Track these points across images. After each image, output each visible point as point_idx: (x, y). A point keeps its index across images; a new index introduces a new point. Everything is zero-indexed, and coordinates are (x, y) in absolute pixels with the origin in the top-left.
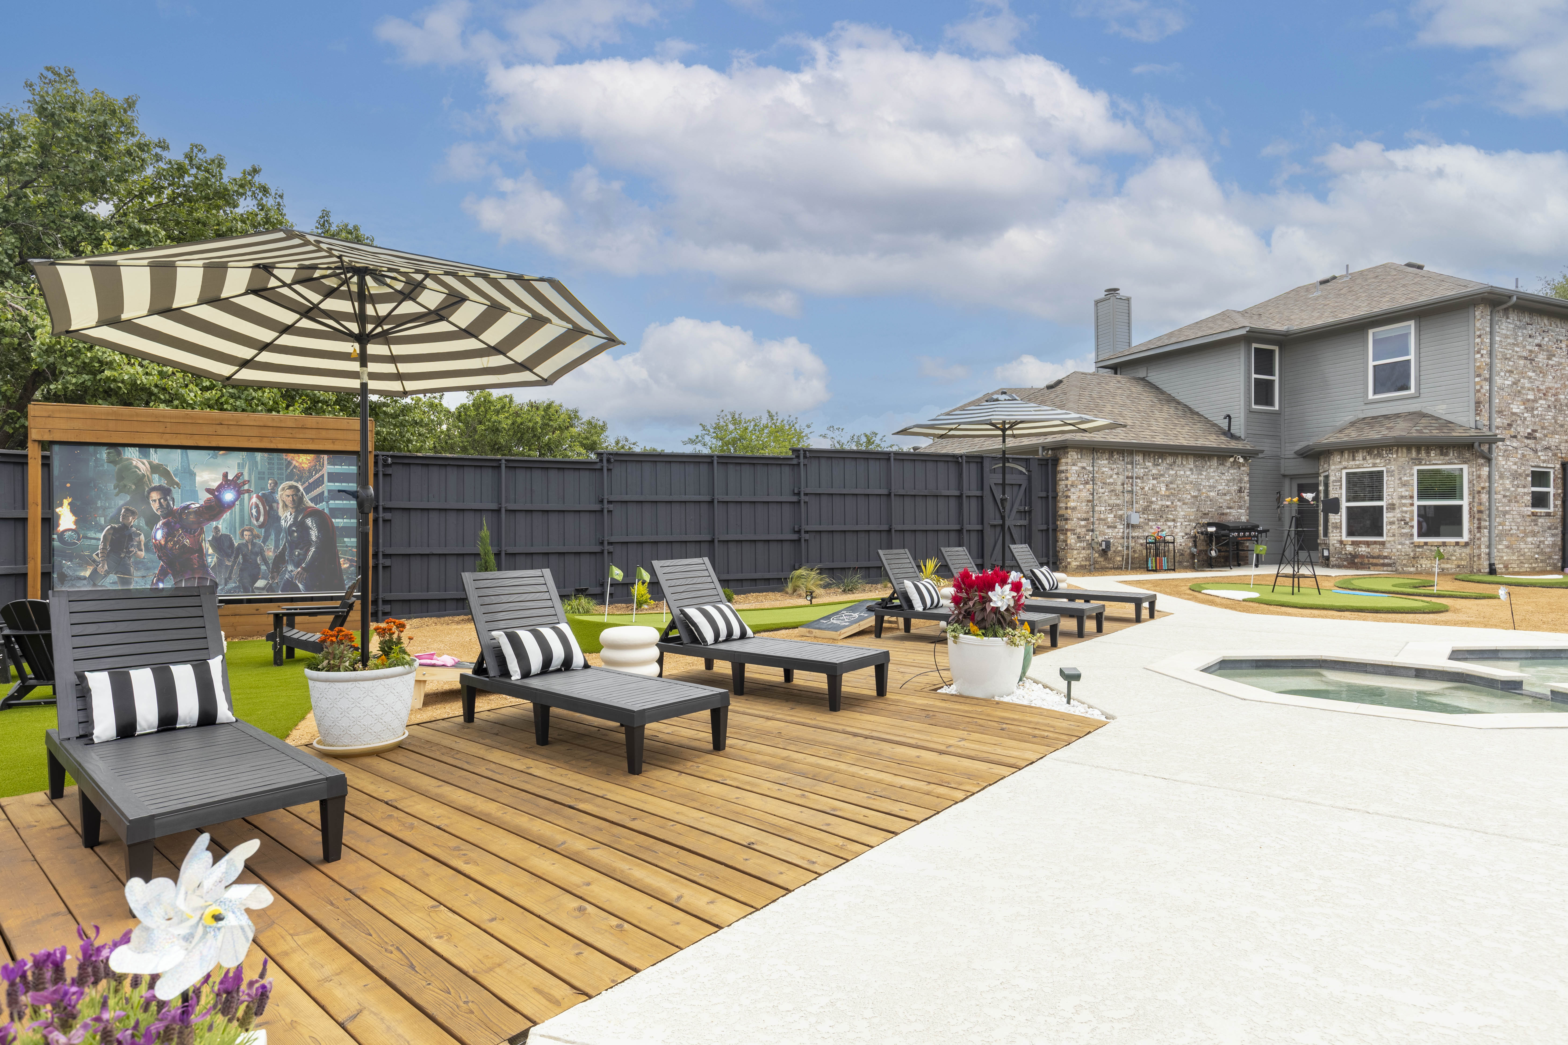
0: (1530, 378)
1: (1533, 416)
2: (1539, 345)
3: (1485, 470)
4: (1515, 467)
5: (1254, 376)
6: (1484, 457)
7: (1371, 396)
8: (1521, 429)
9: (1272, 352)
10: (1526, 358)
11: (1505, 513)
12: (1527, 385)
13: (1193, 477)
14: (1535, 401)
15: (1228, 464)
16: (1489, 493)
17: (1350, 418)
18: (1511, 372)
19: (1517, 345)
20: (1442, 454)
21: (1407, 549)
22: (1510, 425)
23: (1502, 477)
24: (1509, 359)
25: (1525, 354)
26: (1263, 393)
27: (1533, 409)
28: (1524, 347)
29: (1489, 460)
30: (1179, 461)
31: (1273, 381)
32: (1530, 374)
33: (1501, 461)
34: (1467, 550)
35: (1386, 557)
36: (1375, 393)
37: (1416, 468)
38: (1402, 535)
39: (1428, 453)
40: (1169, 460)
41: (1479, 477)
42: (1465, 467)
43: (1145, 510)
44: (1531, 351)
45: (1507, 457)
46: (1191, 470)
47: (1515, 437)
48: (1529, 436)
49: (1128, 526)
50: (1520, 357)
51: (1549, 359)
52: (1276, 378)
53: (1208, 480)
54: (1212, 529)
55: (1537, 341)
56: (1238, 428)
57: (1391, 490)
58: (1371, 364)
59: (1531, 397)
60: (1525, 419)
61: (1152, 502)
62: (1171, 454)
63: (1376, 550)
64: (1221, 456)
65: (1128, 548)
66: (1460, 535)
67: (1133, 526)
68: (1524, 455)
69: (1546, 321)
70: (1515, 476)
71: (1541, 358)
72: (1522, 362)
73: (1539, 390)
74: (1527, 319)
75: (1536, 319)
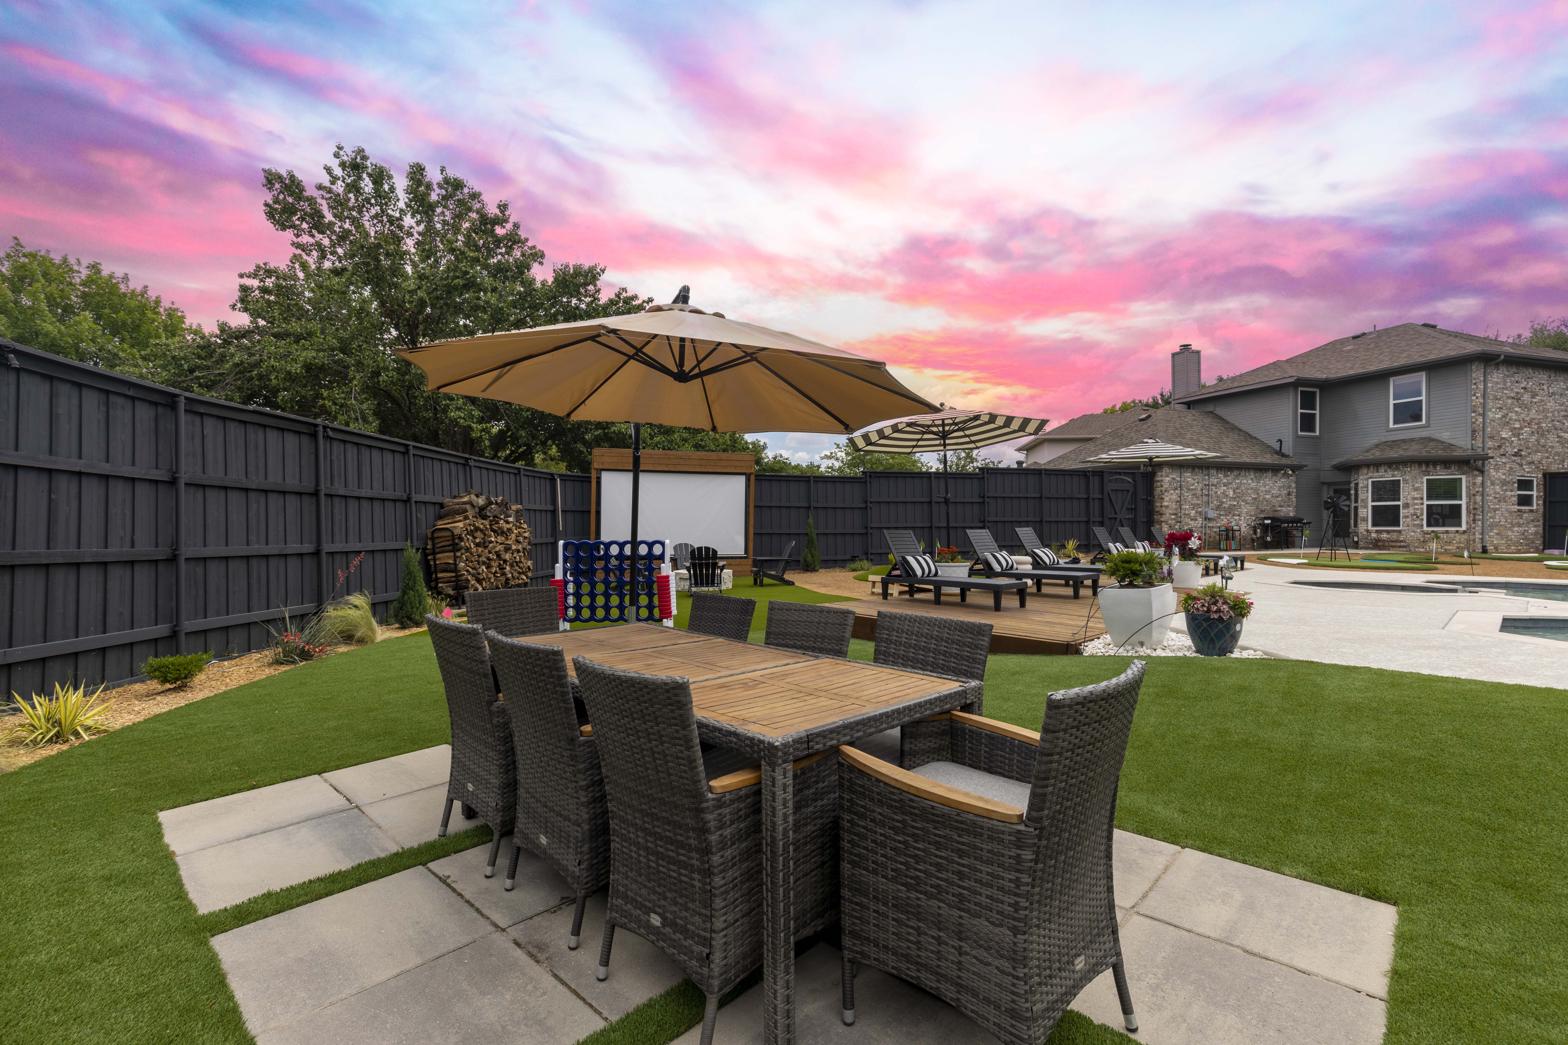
0: (1517, 412)
1: (1519, 440)
2: (1524, 388)
3: (1479, 480)
4: (1504, 477)
5: (1300, 411)
6: (1478, 470)
7: (1391, 425)
8: (1509, 449)
9: (1314, 393)
10: (1513, 398)
11: (1495, 510)
12: (1514, 417)
13: (1253, 485)
14: (1521, 428)
15: (1280, 475)
16: (1482, 495)
17: (1375, 441)
18: (1500, 408)
19: (1506, 389)
20: (1446, 468)
21: (1418, 535)
22: (1500, 447)
23: (1493, 484)
24: (1499, 399)
25: (1512, 395)
26: (1307, 423)
27: (1519, 434)
28: (1512, 390)
29: (1482, 472)
30: (1243, 473)
31: (1314, 415)
32: (1517, 409)
33: (1493, 472)
34: (1465, 536)
35: (1402, 541)
36: (1395, 423)
37: (1425, 478)
38: (1415, 525)
39: (1435, 467)
40: (1236, 473)
41: (1474, 484)
42: (1464, 478)
43: (1218, 508)
44: (1517, 393)
45: (1497, 469)
46: (1252, 479)
47: (1504, 455)
48: (1516, 455)
49: (1206, 518)
50: (1508, 398)
51: (1533, 397)
52: (1317, 412)
53: (1265, 487)
54: (1267, 522)
55: (1522, 385)
56: (1287, 449)
57: (1406, 493)
58: (1392, 402)
59: (1517, 425)
60: (1512, 442)
61: (1223, 502)
62: (1237, 469)
63: (1394, 536)
64: (1275, 469)
65: (1205, 534)
66: (1460, 525)
67: (1209, 519)
68: (1511, 468)
69: (1530, 371)
70: (1504, 483)
71: (1526, 397)
72: (1510, 401)
73: (1524, 421)
74: (1514, 370)
75: (1522, 369)
